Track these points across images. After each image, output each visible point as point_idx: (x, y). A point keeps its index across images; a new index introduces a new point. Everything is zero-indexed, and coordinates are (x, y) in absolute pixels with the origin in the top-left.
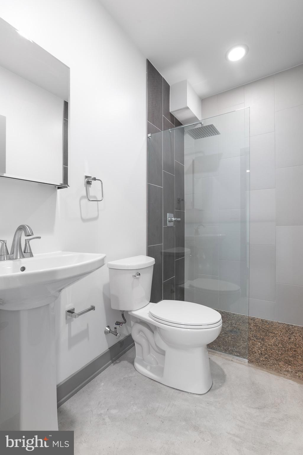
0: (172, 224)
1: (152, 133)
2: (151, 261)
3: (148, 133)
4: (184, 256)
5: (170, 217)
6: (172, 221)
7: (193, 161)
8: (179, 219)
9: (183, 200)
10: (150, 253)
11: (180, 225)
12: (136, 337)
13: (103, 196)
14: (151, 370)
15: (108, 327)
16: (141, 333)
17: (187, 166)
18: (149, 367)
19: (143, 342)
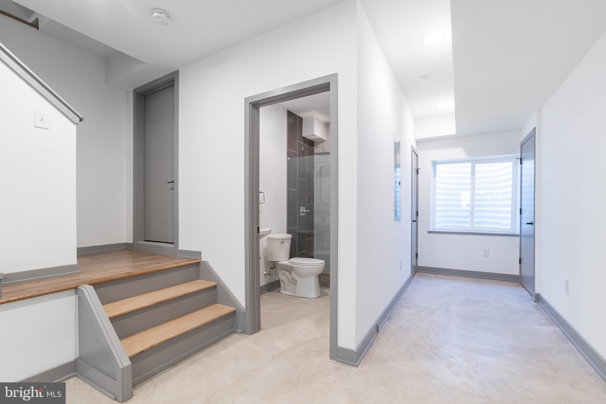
0: (304, 214)
1: (290, 157)
2: (290, 236)
3: (288, 157)
4: (313, 237)
5: (303, 210)
6: (304, 212)
7: (321, 168)
8: (309, 211)
9: (313, 197)
10: (288, 232)
11: (310, 215)
12: (281, 277)
13: (264, 201)
14: (289, 292)
15: (266, 272)
16: (284, 275)
17: (316, 171)
18: (288, 291)
19: (286, 280)
